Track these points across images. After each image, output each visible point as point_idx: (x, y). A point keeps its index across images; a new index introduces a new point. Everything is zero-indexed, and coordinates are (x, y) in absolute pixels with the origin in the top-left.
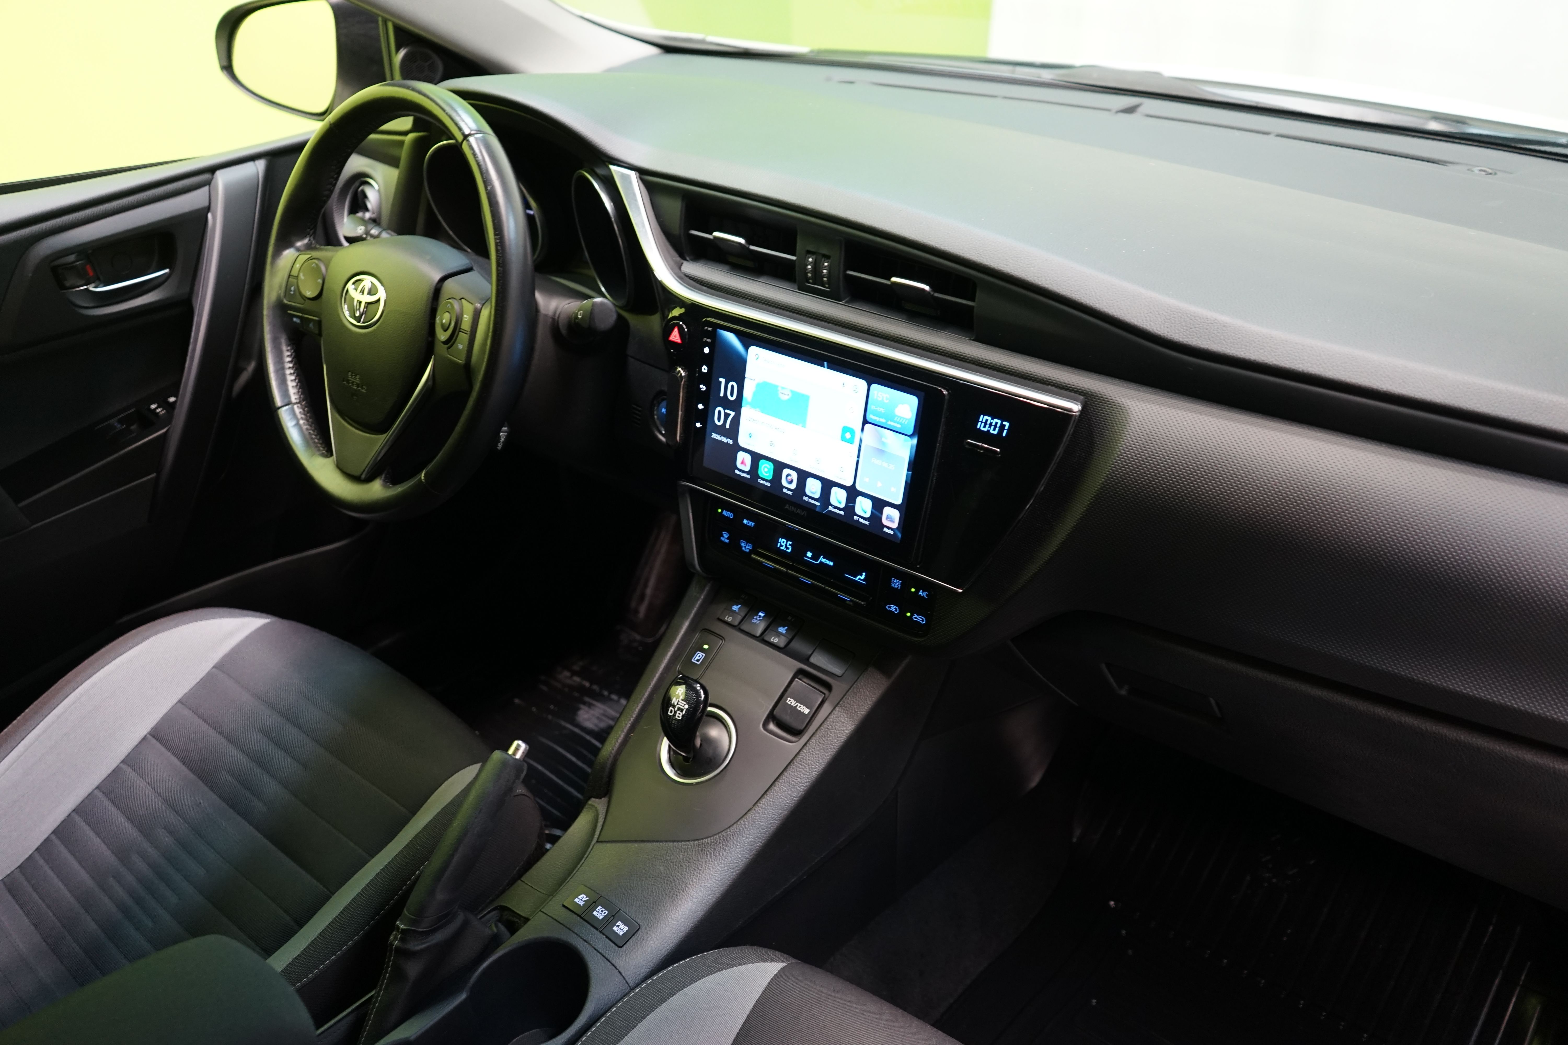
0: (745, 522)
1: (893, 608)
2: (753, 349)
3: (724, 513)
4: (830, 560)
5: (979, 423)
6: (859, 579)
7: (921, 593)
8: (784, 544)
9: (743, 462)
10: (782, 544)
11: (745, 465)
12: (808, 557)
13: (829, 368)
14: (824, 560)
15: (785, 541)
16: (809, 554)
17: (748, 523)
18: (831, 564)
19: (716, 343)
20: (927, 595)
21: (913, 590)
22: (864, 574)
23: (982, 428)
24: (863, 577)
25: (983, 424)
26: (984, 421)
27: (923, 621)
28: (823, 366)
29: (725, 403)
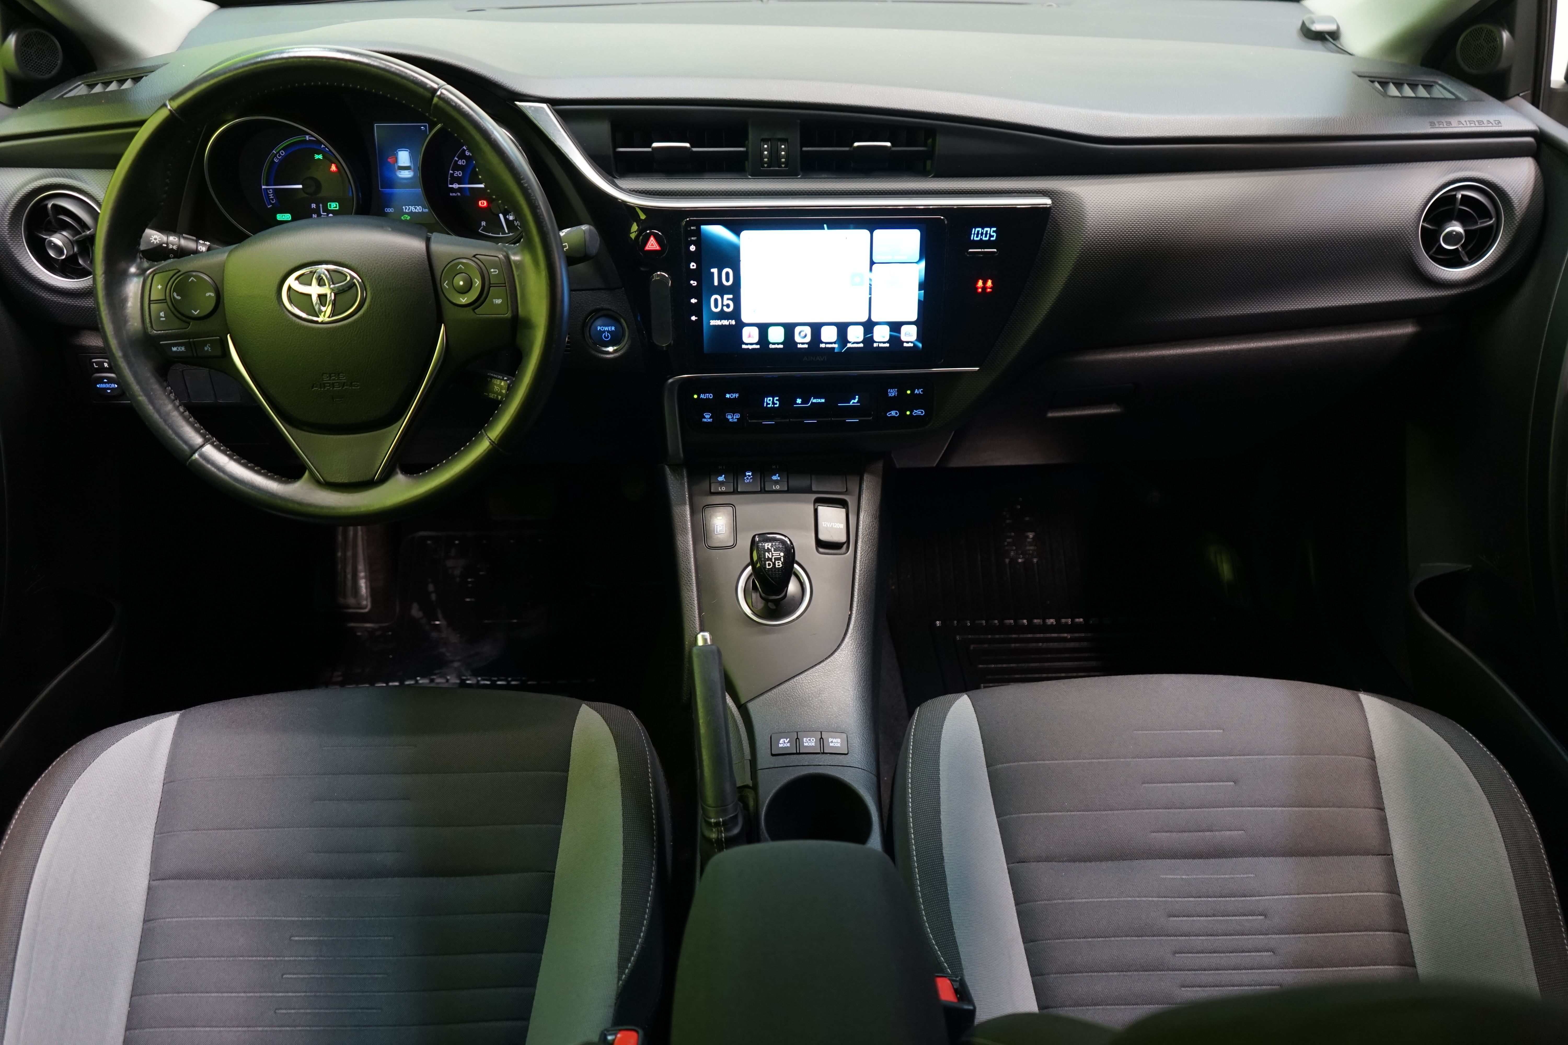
0: (728, 396)
1: (893, 413)
2: (745, 234)
3: (702, 396)
4: (821, 398)
5: (972, 235)
6: (853, 403)
7: (916, 392)
8: (771, 402)
9: (750, 336)
10: (769, 402)
11: (753, 337)
12: (798, 404)
13: (829, 228)
14: (815, 401)
15: (771, 399)
16: (799, 401)
17: (732, 396)
18: (823, 401)
19: (701, 240)
20: (922, 391)
21: (909, 392)
22: (857, 397)
23: (975, 239)
24: (856, 400)
25: (975, 235)
26: (976, 233)
27: (922, 413)
28: (823, 229)
29: (722, 290)
